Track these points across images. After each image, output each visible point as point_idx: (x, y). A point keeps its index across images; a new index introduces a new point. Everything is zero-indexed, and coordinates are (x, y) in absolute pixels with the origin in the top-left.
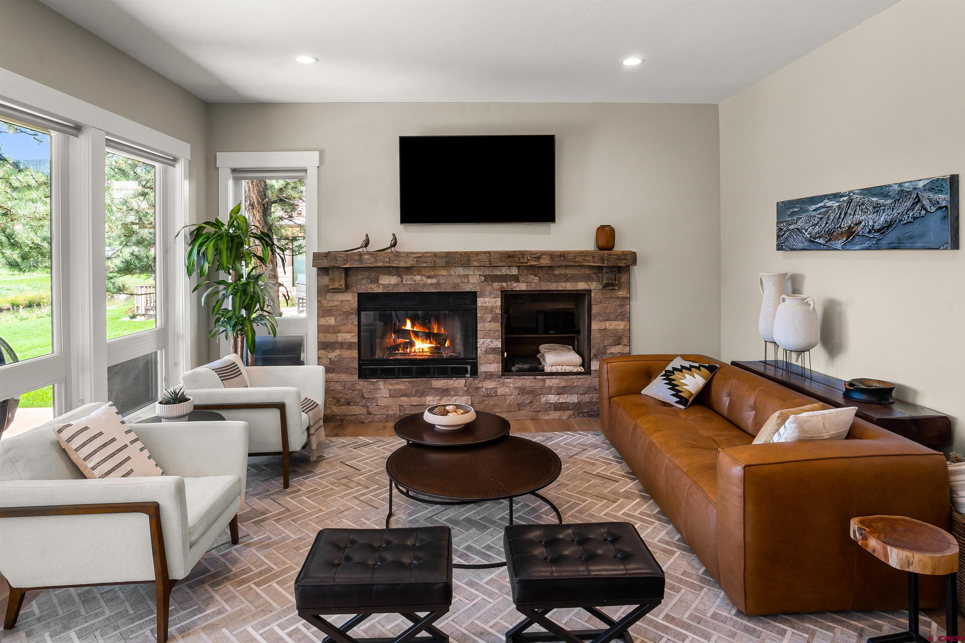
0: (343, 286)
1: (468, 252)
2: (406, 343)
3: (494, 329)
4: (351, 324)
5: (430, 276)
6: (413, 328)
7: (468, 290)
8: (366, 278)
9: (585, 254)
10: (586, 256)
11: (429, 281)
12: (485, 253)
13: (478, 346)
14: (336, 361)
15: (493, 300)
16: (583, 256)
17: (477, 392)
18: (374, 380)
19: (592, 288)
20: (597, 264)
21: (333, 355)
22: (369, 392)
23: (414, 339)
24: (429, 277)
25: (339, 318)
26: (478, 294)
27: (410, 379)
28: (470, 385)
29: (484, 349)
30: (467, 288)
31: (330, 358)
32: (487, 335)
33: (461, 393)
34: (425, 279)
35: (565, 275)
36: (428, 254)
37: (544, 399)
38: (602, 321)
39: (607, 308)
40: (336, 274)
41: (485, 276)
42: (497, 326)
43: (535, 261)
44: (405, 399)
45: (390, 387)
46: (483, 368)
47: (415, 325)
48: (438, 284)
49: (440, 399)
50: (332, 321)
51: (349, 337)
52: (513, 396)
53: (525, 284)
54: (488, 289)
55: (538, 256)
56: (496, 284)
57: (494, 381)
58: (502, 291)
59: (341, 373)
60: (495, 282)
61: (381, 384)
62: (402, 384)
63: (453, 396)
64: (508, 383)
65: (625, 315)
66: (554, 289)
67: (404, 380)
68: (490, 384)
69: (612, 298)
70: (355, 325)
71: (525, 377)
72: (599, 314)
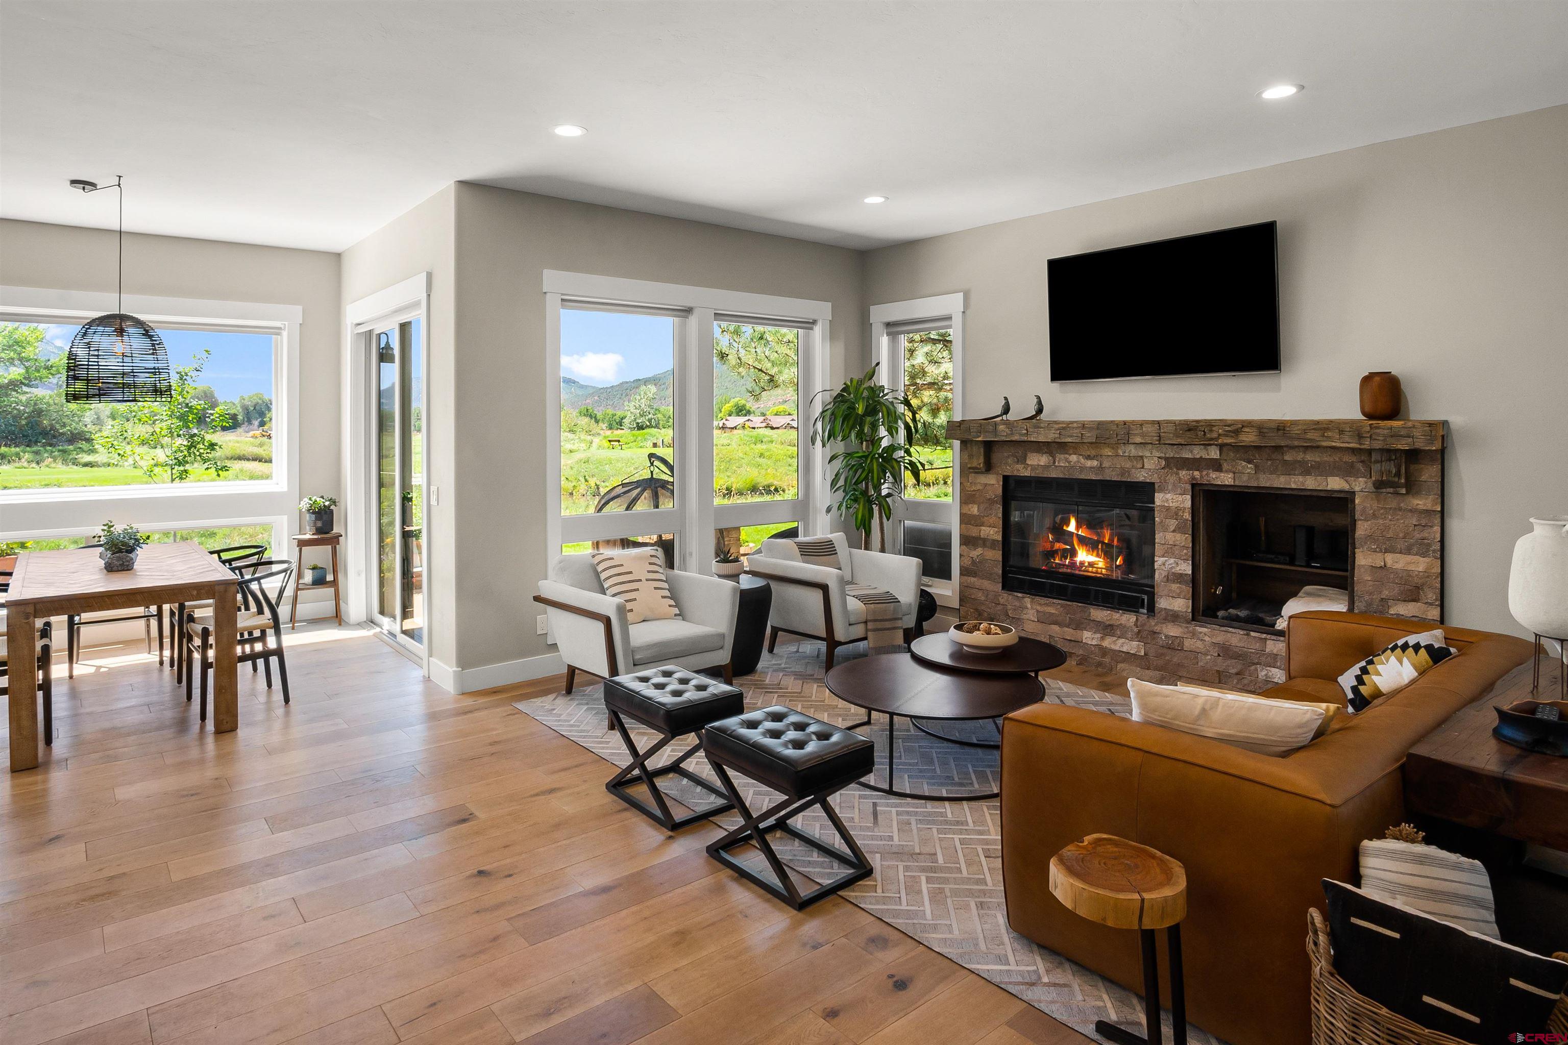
0: (982, 465)
1: (1128, 422)
2: (1065, 550)
3: (1181, 543)
4: (995, 516)
5: (1089, 456)
6: (1078, 531)
7: (1141, 479)
8: (1012, 456)
9: (1325, 426)
10: (1327, 429)
11: (1089, 463)
12: (1153, 422)
13: (1156, 567)
14: (978, 562)
15: (1180, 498)
16: (1321, 429)
17: (1154, 638)
18: (1020, 595)
19: (1357, 489)
20: (1347, 445)
21: (976, 553)
22: (1015, 610)
23: (1076, 547)
24: (1089, 458)
25: (982, 506)
26: (1156, 486)
27: (1063, 602)
28: (1143, 625)
29: (1164, 574)
30: (1141, 476)
31: (972, 558)
32: (1170, 551)
33: (1129, 635)
34: (1083, 460)
35: (1302, 463)
36: (1075, 425)
37: (1264, 673)
38: (1375, 551)
39: (1387, 528)
40: (975, 449)
41: (1166, 459)
42: (1184, 540)
43: (1232, 437)
44: (1056, 628)
45: (1039, 608)
46: (1162, 603)
47: (1081, 527)
48: (1101, 468)
49: (1102, 639)
50: (974, 510)
51: (992, 532)
52: (1209, 657)
53: (1231, 475)
54: (1172, 479)
55: (1237, 428)
56: (1184, 472)
57: (1180, 626)
58: (1193, 486)
59: (983, 579)
60: (1182, 469)
61: (1028, 601)
62: (1053, 607)
63: (1119, 637)
64: (1201, 633)
65: (1429, 545)
66: (1282, 486)
67: (1055, 601)
68: (1173, 630)
69: (1400, 509)
70: (999, 518)
71: (1231, 629)
72: (1370, 537)
